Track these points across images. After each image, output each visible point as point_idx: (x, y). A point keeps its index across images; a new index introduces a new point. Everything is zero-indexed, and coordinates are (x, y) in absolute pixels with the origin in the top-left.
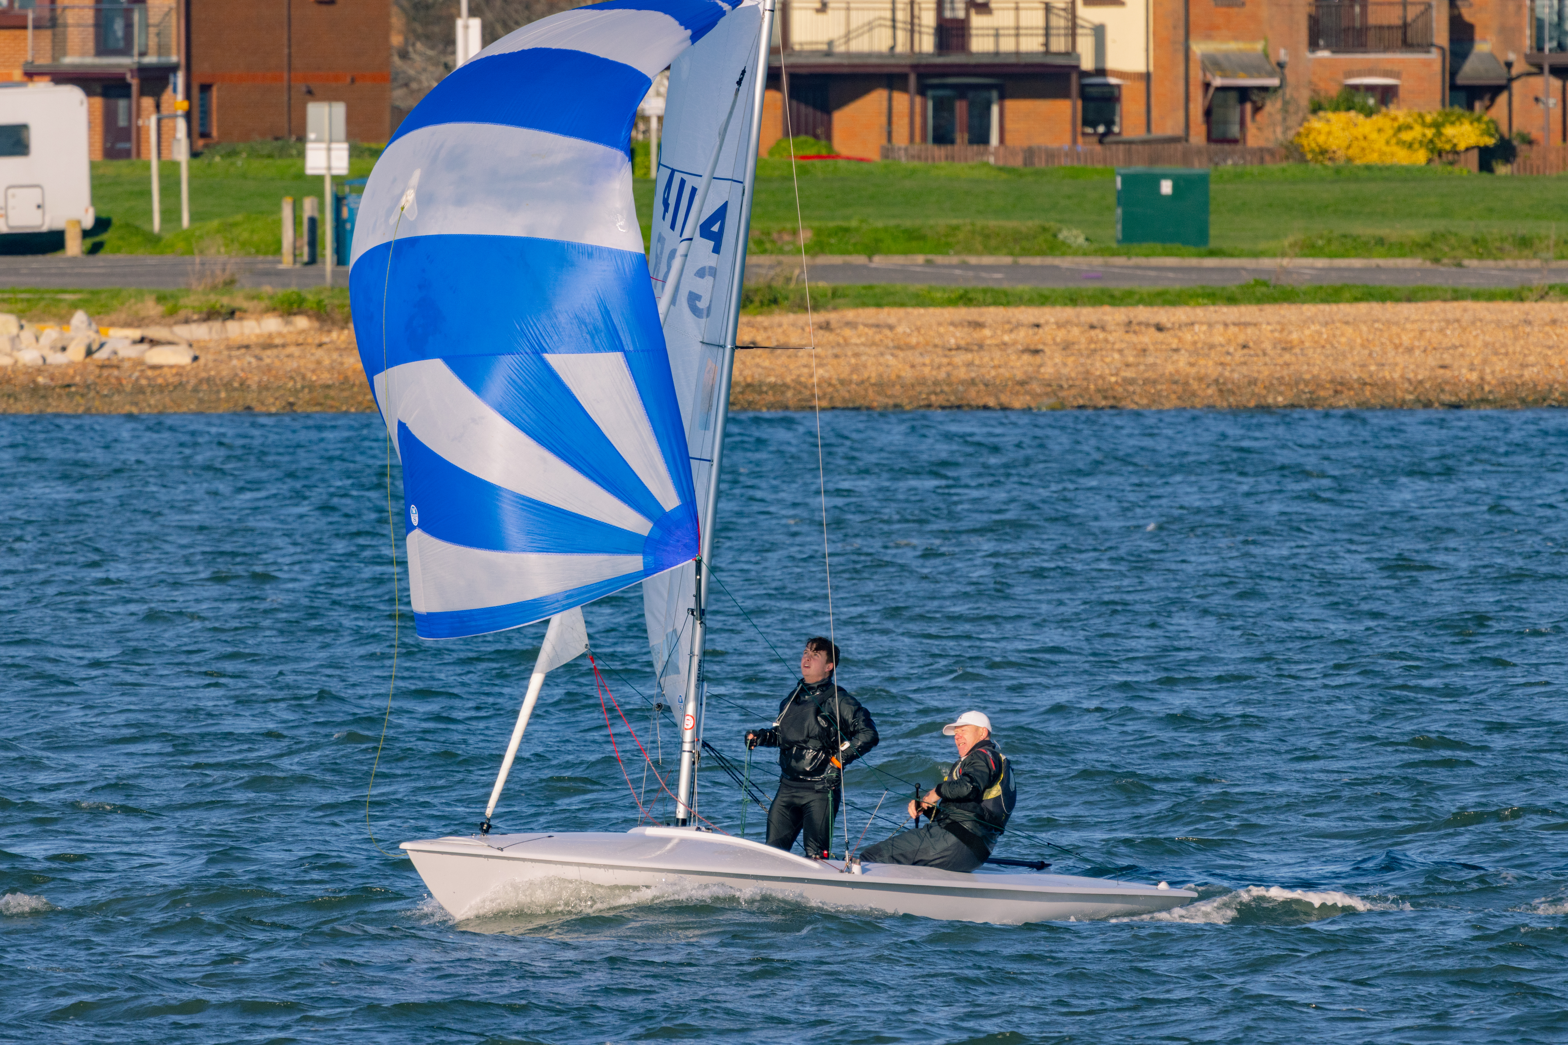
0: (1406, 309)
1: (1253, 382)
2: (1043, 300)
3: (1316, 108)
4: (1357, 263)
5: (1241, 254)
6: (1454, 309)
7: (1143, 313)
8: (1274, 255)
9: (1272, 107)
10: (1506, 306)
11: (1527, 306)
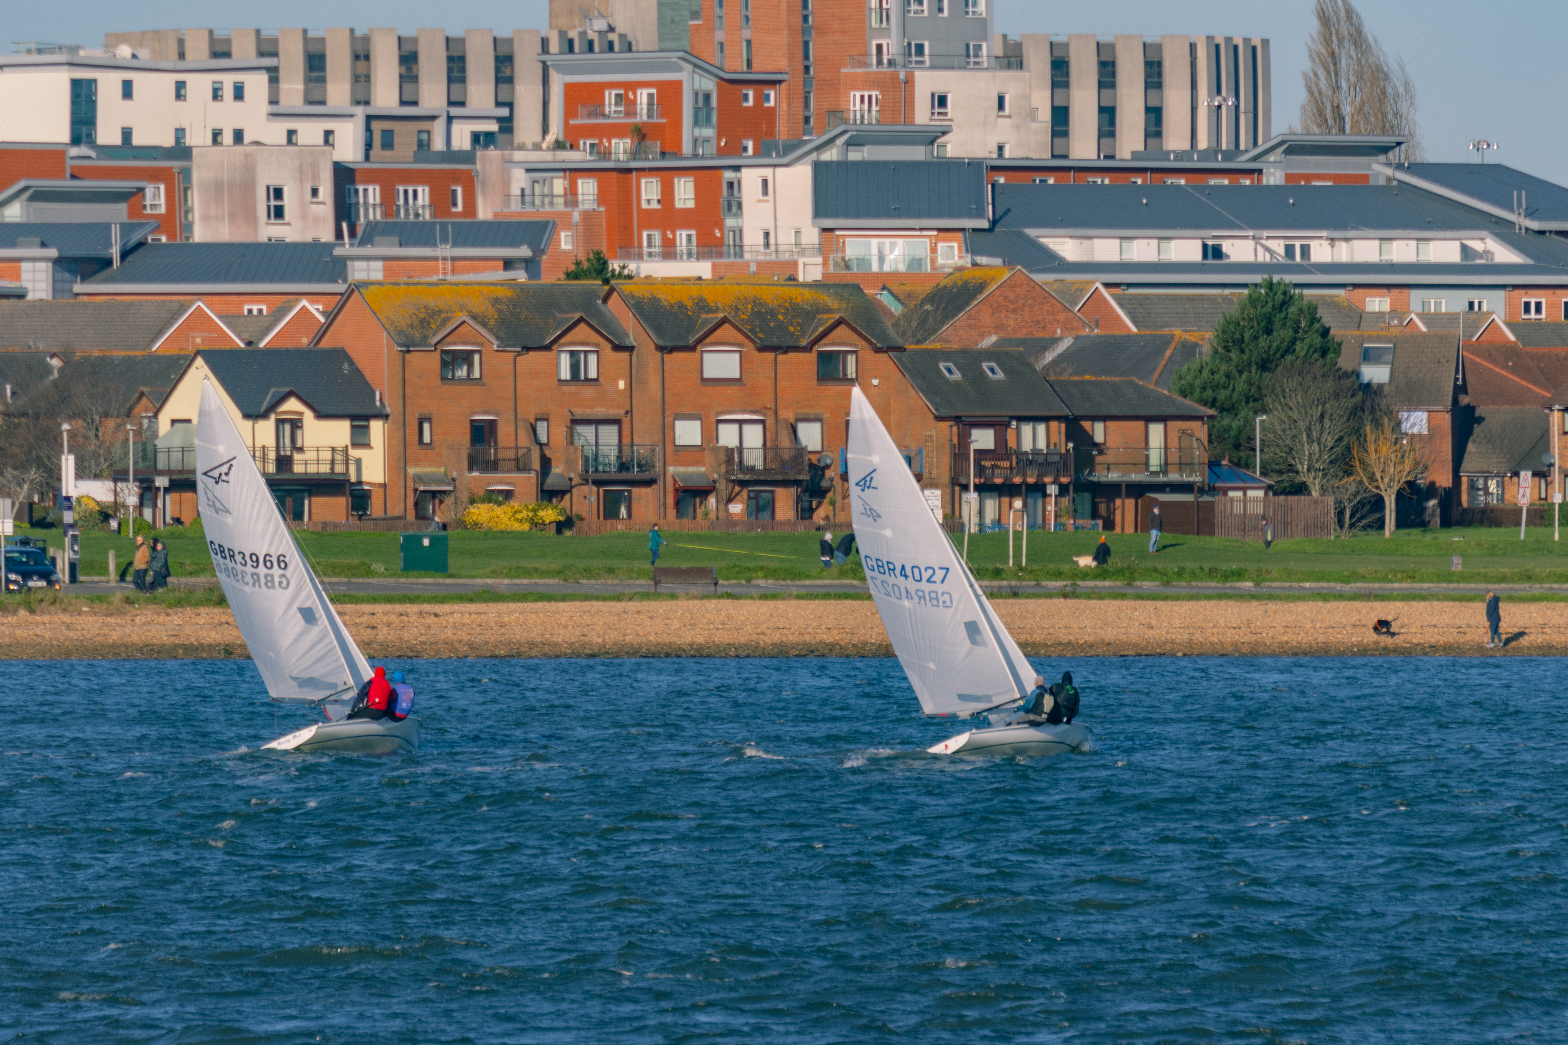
0: (562, 605)
1: (487, 643)
2: (374, 600)
3: (472, 502)
4: (525, 581)
5: (465, 577)
6: (587, 605)
7: (427, 607)
8: (482, 577)
9: (449, 501)
10: (613, 603)
11: (624, 604)
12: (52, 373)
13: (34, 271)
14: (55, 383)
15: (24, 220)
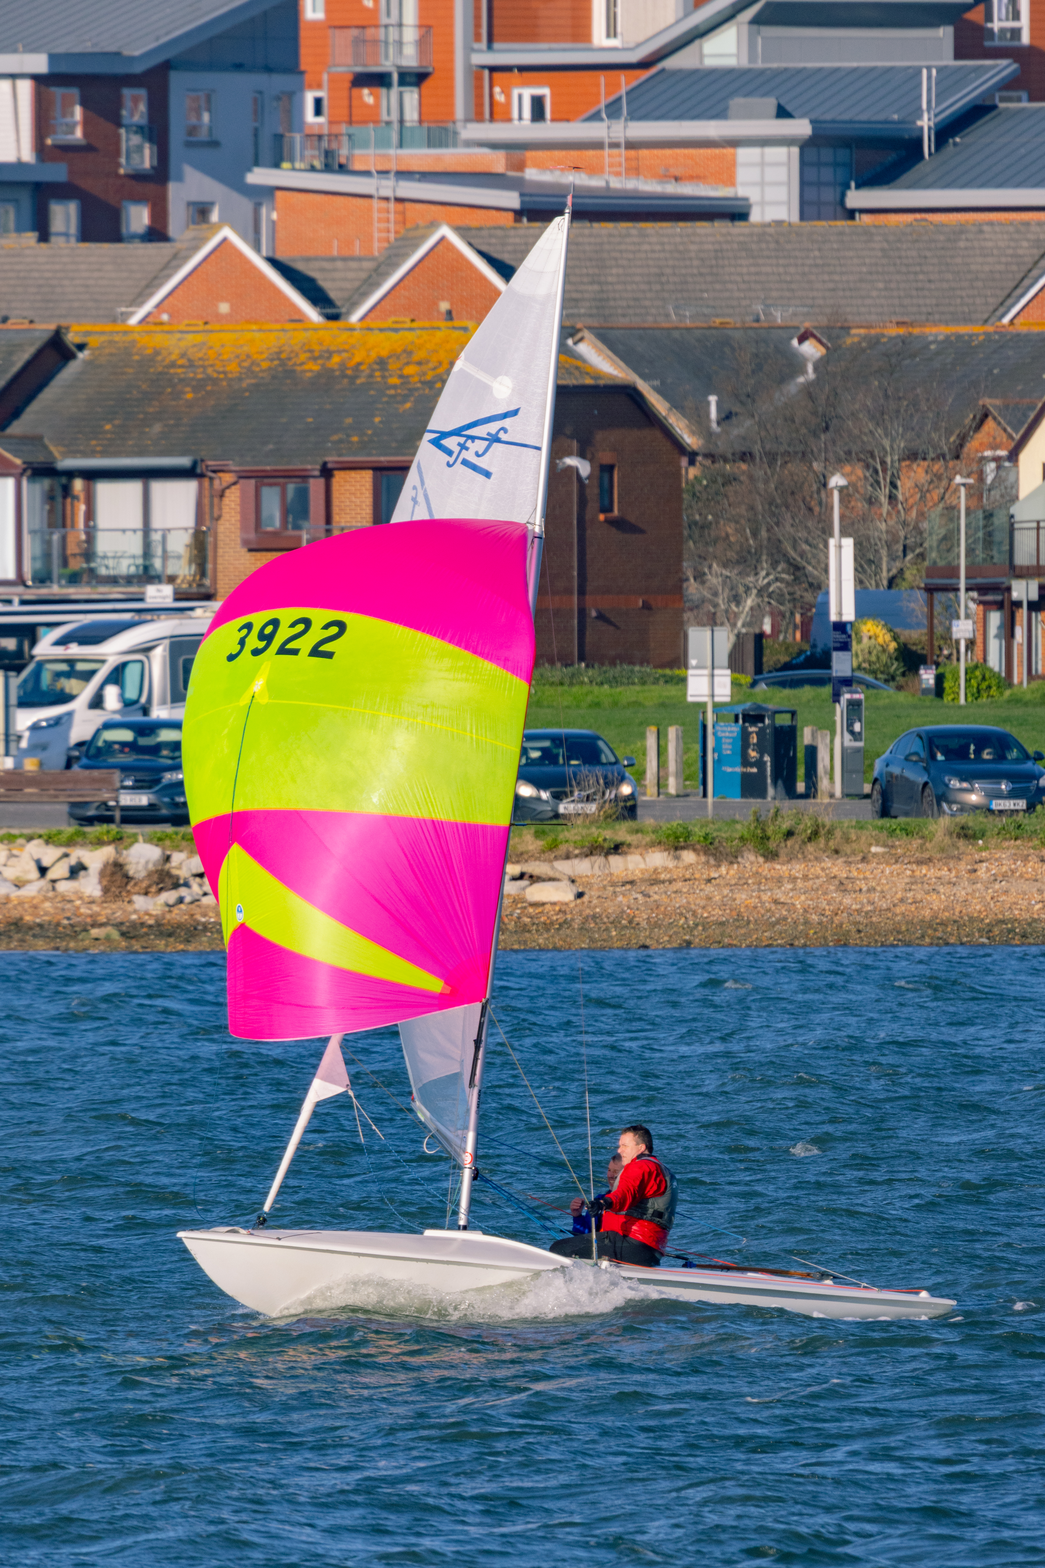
12: (804, 371)
13: (763, 164)
14: (808, 391)
15: (745, 63)
